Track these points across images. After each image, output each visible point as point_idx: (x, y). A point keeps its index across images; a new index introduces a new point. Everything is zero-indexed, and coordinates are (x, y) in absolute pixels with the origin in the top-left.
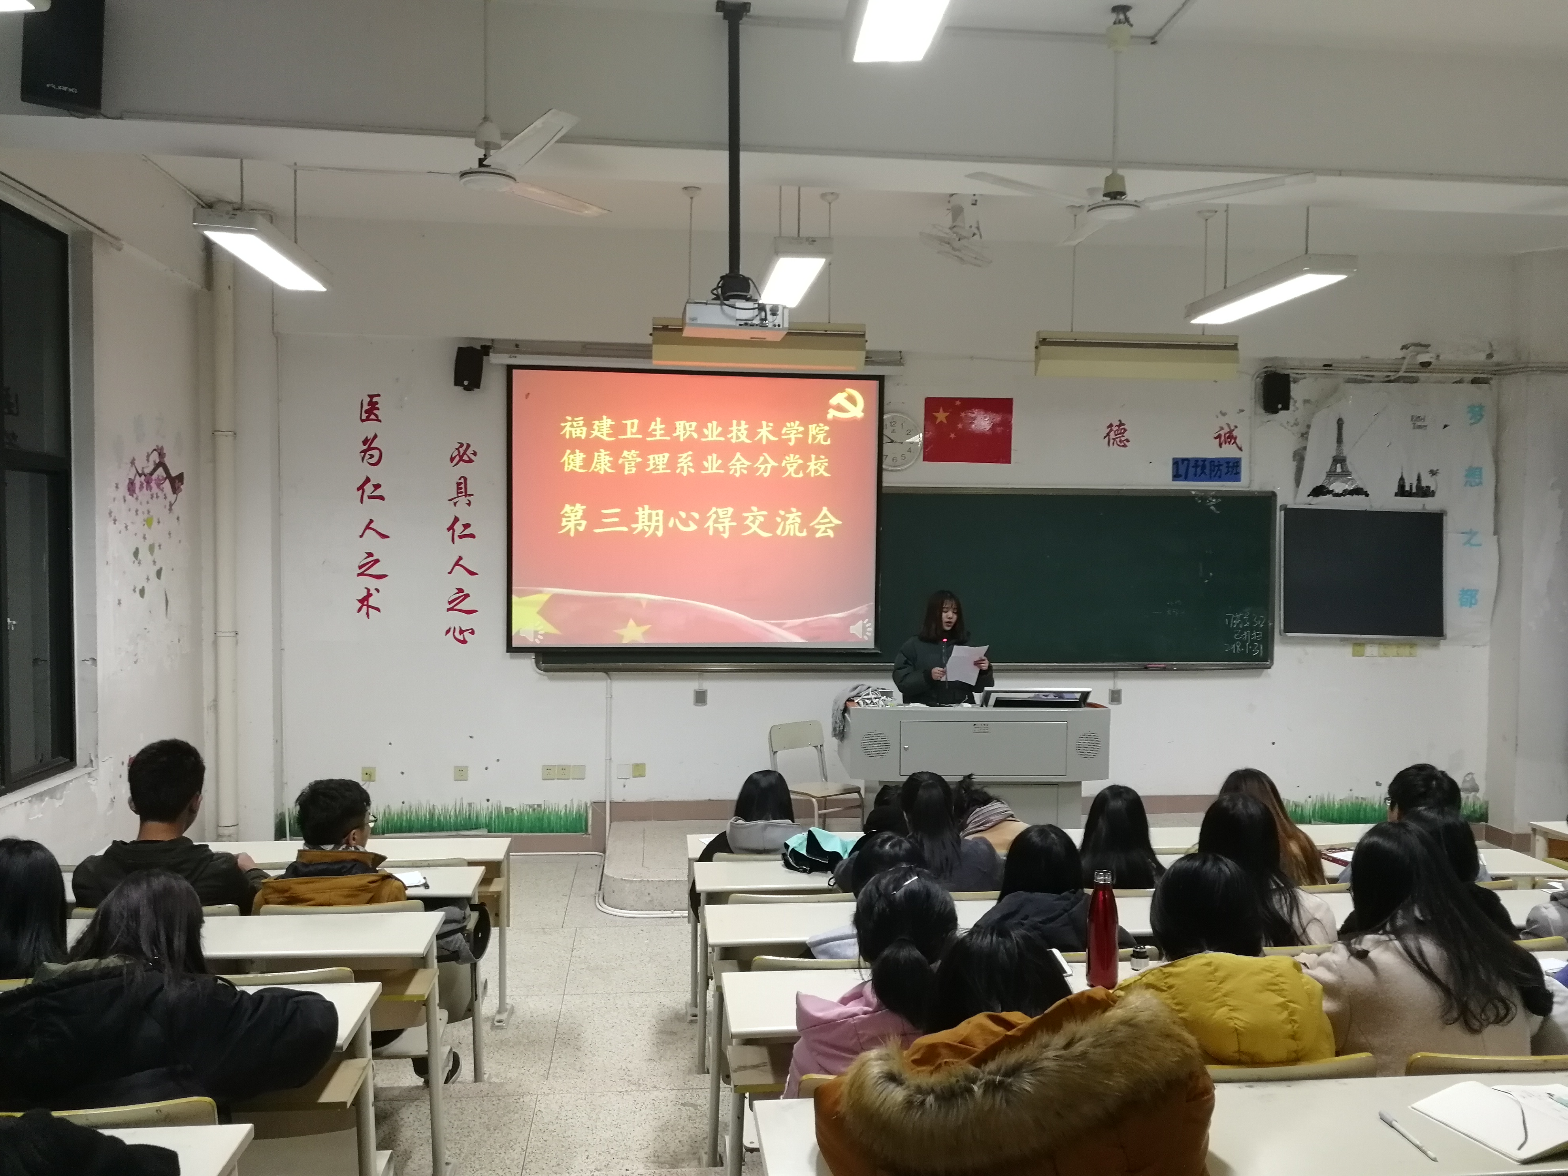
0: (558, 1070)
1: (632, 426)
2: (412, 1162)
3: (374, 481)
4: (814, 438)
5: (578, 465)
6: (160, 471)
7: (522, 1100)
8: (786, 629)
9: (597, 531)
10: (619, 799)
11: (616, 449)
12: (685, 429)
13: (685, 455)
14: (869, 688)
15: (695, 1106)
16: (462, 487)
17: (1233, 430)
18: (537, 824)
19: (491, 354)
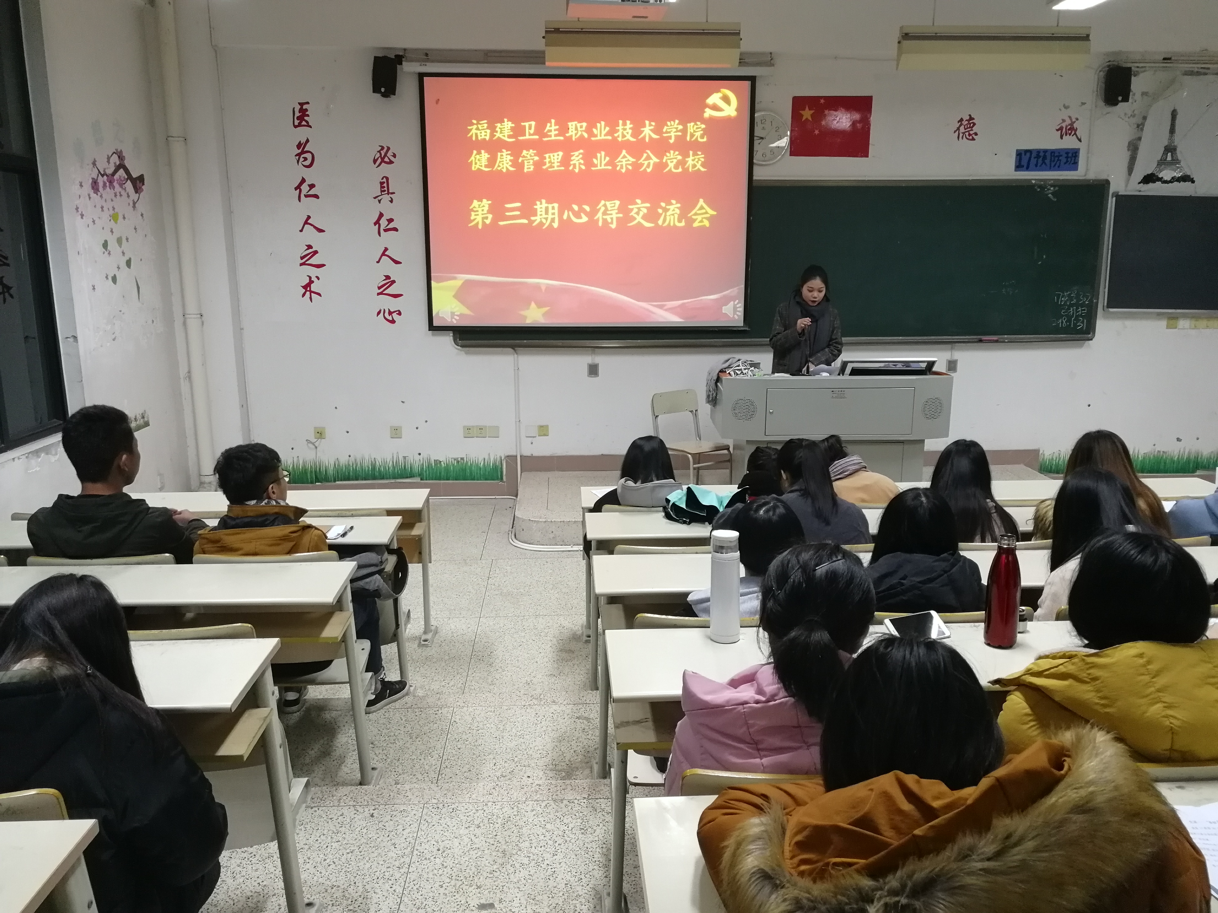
0: (473, 683)
1: (530, 126)
2: (345, 766)
3: (308, 182)
4: (692, 135)
5: (483, 164)
6: (121, 172)
7: (440, 711)
8: (666, 310)
9: (501, 223)
10: (528, 454)
11: (516, 148)
12: (576, 129)
13: (576, 153)
14: (739, 360)
15: (588, 719)
16: (385, 186)
17: (1075, 122)
18: (461, 474)
19: (403, 63)
